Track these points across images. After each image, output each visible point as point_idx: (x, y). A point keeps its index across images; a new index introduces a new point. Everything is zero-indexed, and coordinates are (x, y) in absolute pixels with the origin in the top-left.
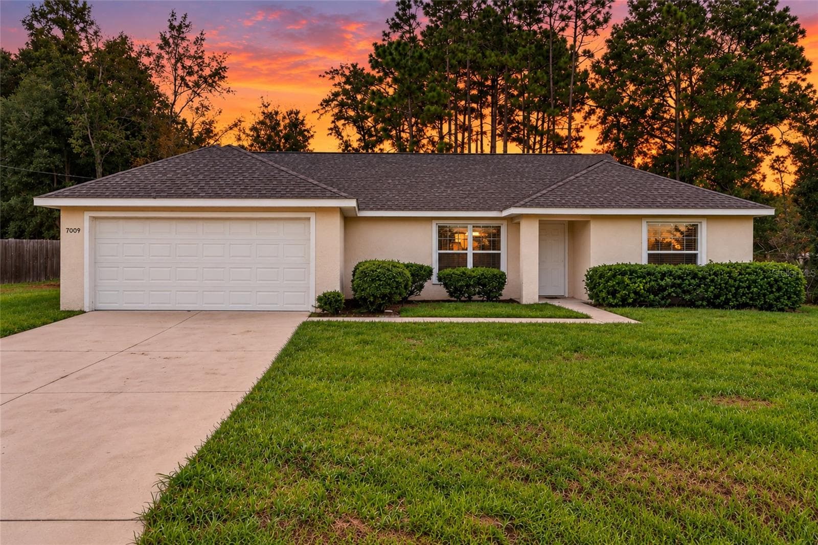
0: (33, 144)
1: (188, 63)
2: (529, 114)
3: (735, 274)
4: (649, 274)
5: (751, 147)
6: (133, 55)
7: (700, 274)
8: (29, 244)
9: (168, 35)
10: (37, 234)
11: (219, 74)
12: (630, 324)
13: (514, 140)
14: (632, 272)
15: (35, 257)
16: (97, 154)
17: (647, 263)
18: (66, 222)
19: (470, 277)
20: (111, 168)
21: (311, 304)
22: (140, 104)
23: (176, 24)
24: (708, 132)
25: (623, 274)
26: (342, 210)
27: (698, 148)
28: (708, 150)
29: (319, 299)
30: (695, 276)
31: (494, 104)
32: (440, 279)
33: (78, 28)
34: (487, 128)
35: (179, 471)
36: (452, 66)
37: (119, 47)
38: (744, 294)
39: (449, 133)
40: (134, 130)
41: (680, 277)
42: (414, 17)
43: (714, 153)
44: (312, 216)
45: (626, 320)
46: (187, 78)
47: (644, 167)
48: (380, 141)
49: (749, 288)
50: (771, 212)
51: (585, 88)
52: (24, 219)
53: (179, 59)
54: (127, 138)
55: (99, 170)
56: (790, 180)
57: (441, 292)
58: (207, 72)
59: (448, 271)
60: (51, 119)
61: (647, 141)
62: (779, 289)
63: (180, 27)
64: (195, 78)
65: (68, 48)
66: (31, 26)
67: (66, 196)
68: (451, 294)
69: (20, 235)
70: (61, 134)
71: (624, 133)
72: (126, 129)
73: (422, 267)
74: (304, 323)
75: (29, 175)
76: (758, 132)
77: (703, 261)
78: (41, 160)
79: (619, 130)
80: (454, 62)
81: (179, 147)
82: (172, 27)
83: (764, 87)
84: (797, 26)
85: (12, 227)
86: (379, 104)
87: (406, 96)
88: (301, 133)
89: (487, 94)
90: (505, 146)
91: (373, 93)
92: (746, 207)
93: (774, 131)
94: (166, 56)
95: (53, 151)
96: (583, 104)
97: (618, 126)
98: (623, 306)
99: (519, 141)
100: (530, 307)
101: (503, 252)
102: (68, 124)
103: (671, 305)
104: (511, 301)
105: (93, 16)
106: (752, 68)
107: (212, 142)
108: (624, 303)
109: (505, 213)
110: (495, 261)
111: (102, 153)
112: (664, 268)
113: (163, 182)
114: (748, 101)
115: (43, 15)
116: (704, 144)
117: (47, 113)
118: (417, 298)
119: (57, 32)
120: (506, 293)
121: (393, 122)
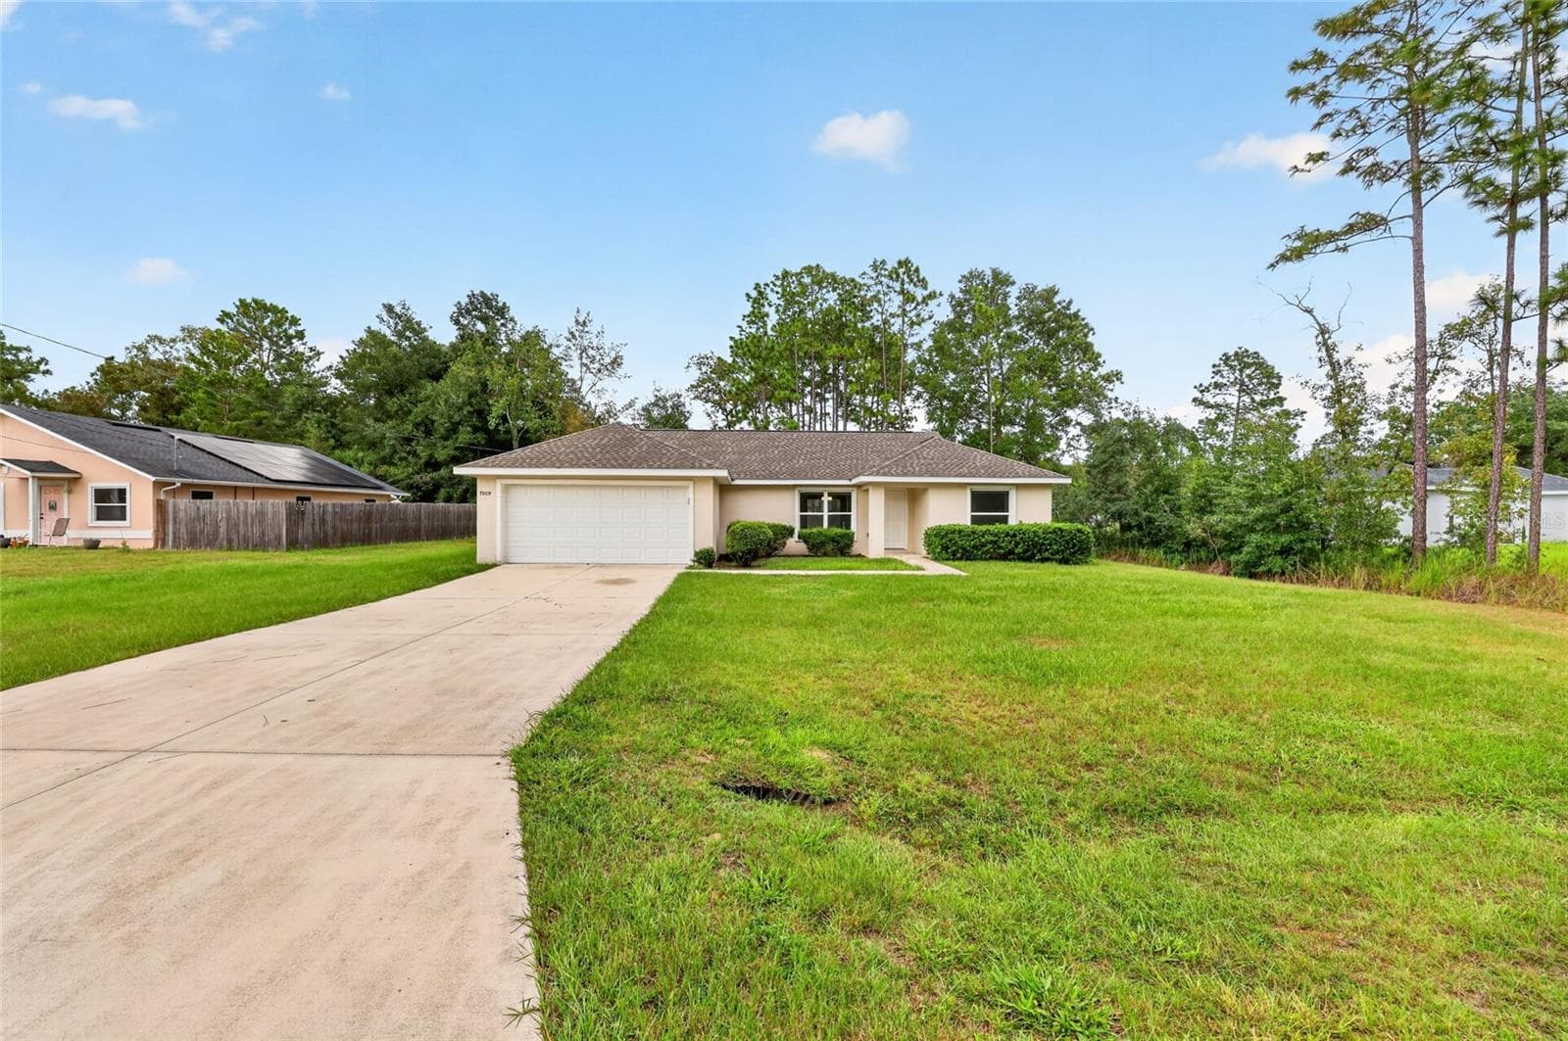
0: (459, 423)
1: (591, 352)
2: (865, 397)
3: (1040, 532)
4: (973, 533)
5: (1052, 427)
6: (545, 346)
7: (1011, 533)
8: (454, 507)
9: (574, 330)
10: (463, 499)
11: (616, 362)
12: (960, 576)
13: (852, 420)
14: (960, 532)
15: (459, 518)
16: (515, 432)
17: (969, 523)
18: (481, 487)
19: (826, 536)
20: (525, 441)
21: (688, 558)
22: (551, 390)
23: (581, 320)
24: (1016, 415)
25: (954, 532)
26: (715, 479)
27: (1008, 428)
28: (1017, 429)
29: (696, 554)
30: (1008, 534)
31: (836, 388)
32: (799, 537)
33: (498, 324)
34: (829, 410)
35: (552, 708)
36: (799, 358)
37: (533, 338)
38: (1047, 550)
39: (798, 414)
40: (544, 411)
41: (996, 535)
42: (767, 315)
43: (1021, 431)
44: (691, 484)
45: (957, 572)
46: (591, 366)
47: (964, 443)
48: (739, 421)
49: (1050, 545)
50: (1069, 481)
51: (912, 377)
52: (452, 486)
53: (584, 350)
54: (540, 418)
55: (515, 444)
56: (1083, 455)
57: (802, 547)
58: (607, 360)
59: (807, 531)
60: (473, 401)
61: (965, 421)
62: (1074, 545)
63: (584, 322)
64: (597, 365)
65: (489, 340)
66: (457, 322)
67: (482, 466)
68: (810, 550)
69: (448, 499)
70: (482, 414)
71: (947, 415)
72: (539, 410)
73: (784, 527)
74: (680, 575)
75: (456, 449)
76: (1059, 415)
77: (1013, 521)
78: (464, 436)
79: (942, 412)
80: (801, 354)
81: (584, 425)
82: (577, 321)
83: (1063, 375)
84: (1086, 324)
85: (443, 493)
86: (738, 389)
87: (760, 382)
88: (682, 413)
89: (829, 380)
90: (845, 426)
91: (734, 380)
92: (1046, 476)
93: (1071, 414)
94: (573, 348)
95: (475, 429)
96: (911, 389)
97: (942, 408)
98: (954, 560)
99: (856, 420)
100: (877, 561)
101: (853, 514)
102: (489, 406)
103: (991, 558)
104: (859, 555)
105: (512, 313)
106: (1054, 359)
107: (611, 421)
108: (954, 557)
109: (854, 482)
110: (845, 522)
111: (519, 431)
112: (984, 528)
113: (567, 455)
114: (1050, 387)
115: (468, 312)
116: (1012, 423)
117: (471, 396)
118: (782, 553)
119: (481, 327)
120: (856, 548)
121: (750, 405)
